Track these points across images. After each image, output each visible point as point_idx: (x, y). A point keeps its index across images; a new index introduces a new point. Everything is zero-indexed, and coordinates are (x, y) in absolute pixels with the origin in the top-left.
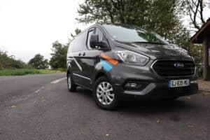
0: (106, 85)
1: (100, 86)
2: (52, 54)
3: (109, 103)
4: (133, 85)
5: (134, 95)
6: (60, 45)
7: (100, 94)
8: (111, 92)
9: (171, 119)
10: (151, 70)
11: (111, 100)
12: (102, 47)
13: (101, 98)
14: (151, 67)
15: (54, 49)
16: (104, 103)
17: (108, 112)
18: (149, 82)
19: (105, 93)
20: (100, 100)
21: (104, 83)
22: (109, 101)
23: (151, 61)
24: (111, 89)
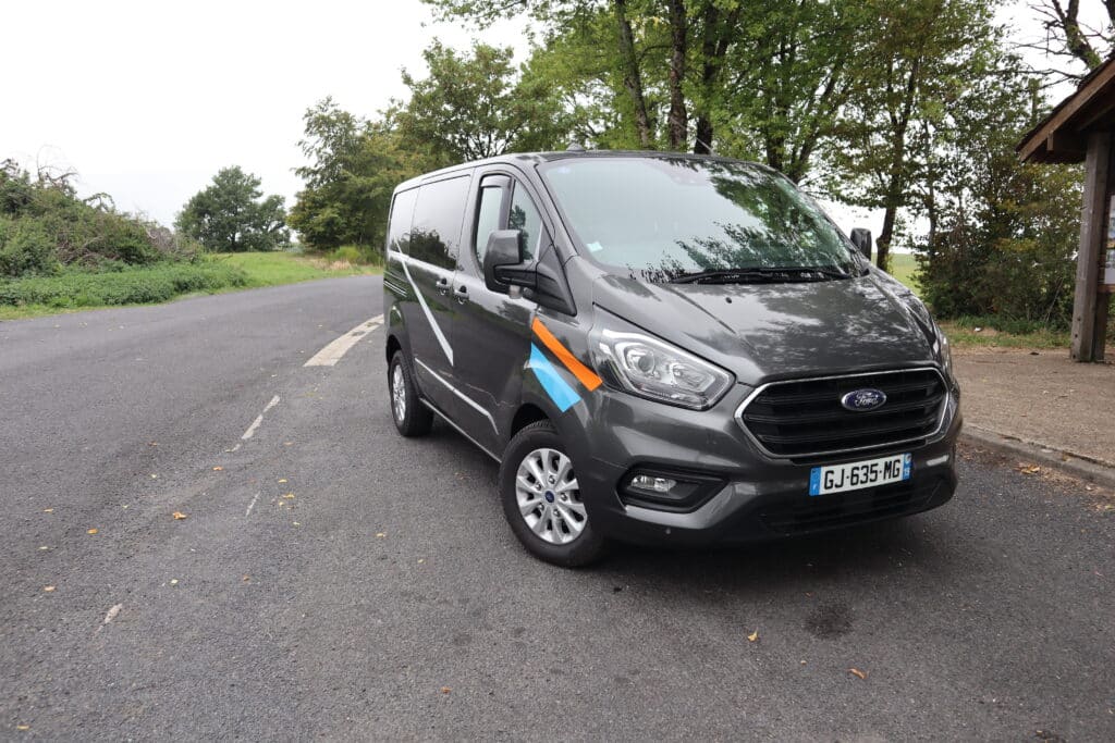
0: (554, 461)
1: (530, 463)
2: (304, 171)
3: (566, 539)
4: (661, 486)
5: (663, 527)
6: (346, 120)
7: (531, 496)
8: (576, 495)
9: (811, 625)
10: (734, 425)
11: (578, 527)
12: (535, 288)
13: (537, 512)
14: (739, 413)
15: (315, 141)
16: (547, 536)
17: (561, 573)
18: (727, 477)
19: (550, 497)
20: (531, 521)
21: (545, 453)
22: (565, 529)
23: (739, 390)
24: (574, 484)
